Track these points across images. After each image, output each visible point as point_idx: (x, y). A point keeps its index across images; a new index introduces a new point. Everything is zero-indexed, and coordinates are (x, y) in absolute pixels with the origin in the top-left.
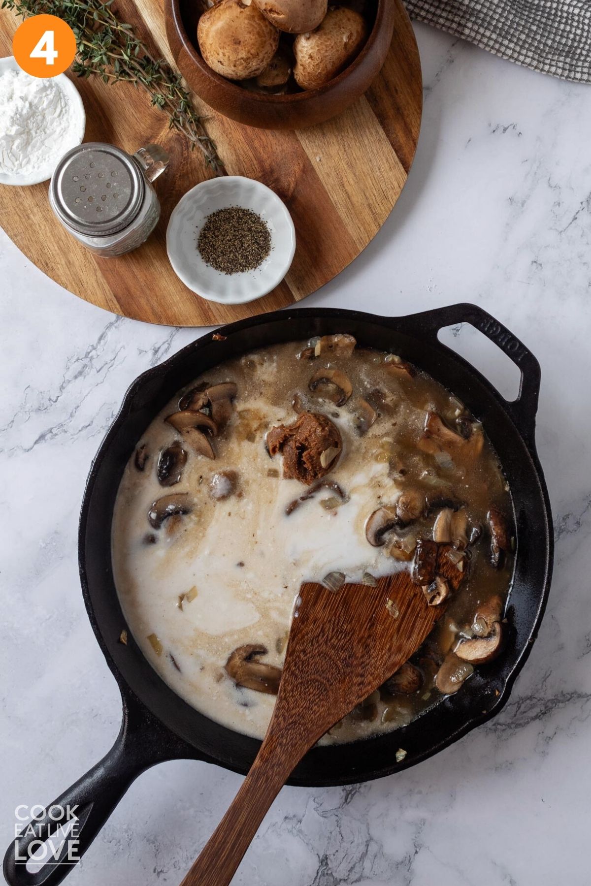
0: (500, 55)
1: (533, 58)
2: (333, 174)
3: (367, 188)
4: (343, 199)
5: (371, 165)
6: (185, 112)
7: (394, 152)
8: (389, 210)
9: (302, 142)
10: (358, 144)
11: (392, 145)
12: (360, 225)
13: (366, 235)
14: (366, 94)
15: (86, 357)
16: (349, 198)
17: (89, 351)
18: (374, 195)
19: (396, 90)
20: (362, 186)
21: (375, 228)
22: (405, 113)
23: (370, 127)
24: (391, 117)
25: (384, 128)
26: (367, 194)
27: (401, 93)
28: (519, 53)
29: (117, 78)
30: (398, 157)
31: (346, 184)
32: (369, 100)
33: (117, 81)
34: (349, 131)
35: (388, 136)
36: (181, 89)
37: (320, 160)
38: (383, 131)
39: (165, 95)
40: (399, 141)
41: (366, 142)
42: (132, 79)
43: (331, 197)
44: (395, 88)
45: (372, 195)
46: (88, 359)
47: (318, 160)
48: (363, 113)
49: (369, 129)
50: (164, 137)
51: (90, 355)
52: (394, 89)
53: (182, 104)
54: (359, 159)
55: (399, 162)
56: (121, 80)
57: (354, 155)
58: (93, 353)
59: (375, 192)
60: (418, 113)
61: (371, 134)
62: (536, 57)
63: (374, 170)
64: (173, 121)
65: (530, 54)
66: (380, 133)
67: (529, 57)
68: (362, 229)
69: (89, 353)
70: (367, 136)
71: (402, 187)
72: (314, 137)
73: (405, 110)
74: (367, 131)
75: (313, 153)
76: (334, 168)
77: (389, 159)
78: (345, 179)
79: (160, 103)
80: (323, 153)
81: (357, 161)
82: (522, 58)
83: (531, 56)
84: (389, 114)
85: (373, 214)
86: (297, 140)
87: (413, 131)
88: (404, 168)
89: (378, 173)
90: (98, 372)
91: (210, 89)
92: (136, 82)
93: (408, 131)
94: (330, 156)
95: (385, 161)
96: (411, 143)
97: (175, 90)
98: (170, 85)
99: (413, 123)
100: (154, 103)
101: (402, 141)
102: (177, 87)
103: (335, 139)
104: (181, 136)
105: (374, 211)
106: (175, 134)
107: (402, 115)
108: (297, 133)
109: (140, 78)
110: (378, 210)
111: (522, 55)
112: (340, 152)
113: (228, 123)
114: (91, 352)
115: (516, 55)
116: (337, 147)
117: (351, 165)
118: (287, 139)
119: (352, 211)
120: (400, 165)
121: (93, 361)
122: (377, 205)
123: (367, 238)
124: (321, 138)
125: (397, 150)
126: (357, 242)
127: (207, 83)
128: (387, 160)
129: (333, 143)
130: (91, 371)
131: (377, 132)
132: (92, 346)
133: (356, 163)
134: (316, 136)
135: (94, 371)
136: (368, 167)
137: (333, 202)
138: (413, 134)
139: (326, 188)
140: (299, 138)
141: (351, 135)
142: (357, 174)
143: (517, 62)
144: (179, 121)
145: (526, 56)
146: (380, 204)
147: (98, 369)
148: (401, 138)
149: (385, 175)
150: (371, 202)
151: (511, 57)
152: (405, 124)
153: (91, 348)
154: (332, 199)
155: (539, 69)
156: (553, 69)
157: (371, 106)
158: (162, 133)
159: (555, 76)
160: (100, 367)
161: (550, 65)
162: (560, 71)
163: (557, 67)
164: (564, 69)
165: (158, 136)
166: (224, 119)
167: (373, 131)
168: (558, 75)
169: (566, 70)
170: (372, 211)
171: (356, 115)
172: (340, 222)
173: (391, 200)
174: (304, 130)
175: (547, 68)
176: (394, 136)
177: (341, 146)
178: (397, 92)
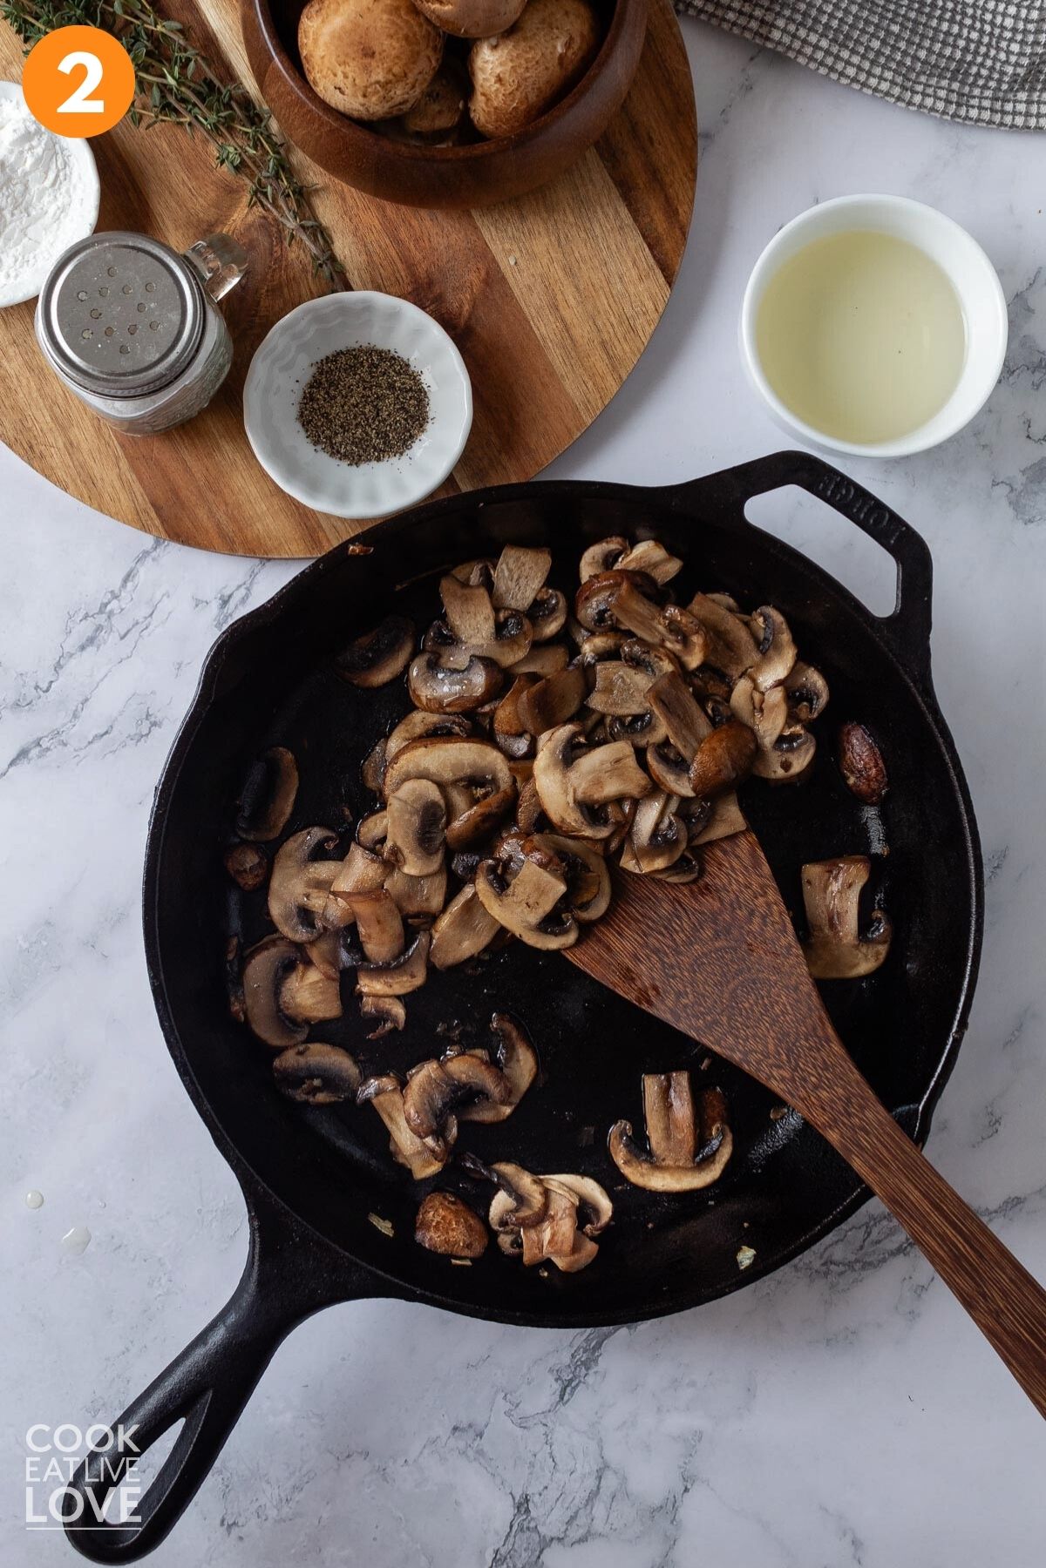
0: (834, 76)
1: (893, 83)
2: (539, 288)
3: (599, 312)
4: (557, 331)
5: (605, 270)
6: (277, 177)
7: (647, 249)
8: (639, 350)
9: (484, 231)
10: (583, 235)
11: (645, 237)
12: (586, 378)
13: (598, 396)
14: (597, 145)
15: (101, 612)
16: (568, 331)
17: (106, 601)
18: (612, 325)
19: (651, 139)
20: (590, 307)
21: (613, 383)
22: (667, 180)
23: (605, 203)
24: (642, 186)
25: (629, 206)
26: (599, 323)
27: (660, 144)
28: (869, 74)
29: (157, 117)
30: (654, 257)
31: (562, 305)
32: (601, 156)
33: (155, 122)
34: (568, 211)
35: (636, 221)
36: (269, 138)
37: (516, 263)
38: (627, 211)
39: (241, 148)
40: (656, 230)
41: (598, 231)
42: (182, 120)
43: (535, 329)
44: (648, 134)
45: (608, 324)
46: (104, 616)
47: (512, 263)
48: (591, 180)
49: (602, 208)
50: (239, 222)
51: (109, 608)
52: (646, 137)
53: (271, 164)
54: (585, 262)
55: (655, 267)
56: (163, 121)
57: (577, 255)
58: (114, 605)
59: (612, 319)
60: (689, 179)
61: (607, 216)
62: (899, 80)
63: (613, 281)
64: (255, 193)
65: (889, 75)
66: (623, 216)
67: (886, 80)
68: (590, 384)
69: (106, 605)
70: (598, 220)
71: (661, 310)
72: (505, 221)
73: (667, 173)
75: (503, 249)
76: (541, 276)
77: (638, 262)
78: (559, 297)
79: (232, 163)
80: (521, 251)
81: (582, 265)
82: (873, 82)
83: (890, 78)
84: (639, 181)
85: (610, 358)
86: (476, 228)
87: (680, 211)
88: (665, 277)
89: (619, 286)
90: (122, 638)
91: (321, 136)
92: (190, 124)
93: (671, 212)
94: (533, 256)
95: (630, 264)
96: (678, 232)
97: (259, 139)
98: (249, 131)
99: (681, 197)
100: (222, 162)
101: (660, 229)
102: (261, 134)
103: (541, 225)
104: (270, 219)
105: (611, 353)
106: (260, 217)
107: (662, 186)
108: (476, 215)
109: (196, 118)
110: (618, 352)
111: (874, 76)
112: (550, 249)
113: (352, 197)
114: (109, 602)
115: (863, 77)
116: (546, 240)
117: (569, 271)
118: (457, 225)
119: (573, 353)
120: (658, 271)
121: (114, 620)
122: (616, 343)
123: (599, 402)
124: (518, 224)
125: (653, 244)
126: (581, 407)
127: (316, 126)
128: (634, 263)
129: (539, 233)
130: (111, 637)
131: (617, 212)
132: (112, 592)
133: (580, 268)
134: (508, 220)
135: (113, 638)
136: (601, 275)
137: (539, 336)
138: (681, 218)
139: (526, 310)
140: (479, 224)
141: (571, 219)
142: (582, 287)
143: (865, 90)
144: (265, 194)
145: (881, 78)
146: (622, 340)
147: (123, 633)
148: (660, 223)
149: (632, 290)
150: (606, 337)
151: (855, 80)
152: (668, 200)
153: (109, 596)
155: (904, 101)
156: (929, 102)
157: (606, 167)
158: (236, 215)
159: (932, 114)
160: (125, 631)
161: (924, 95)
162: (940, 105)
163: (937, 98)
164: (948, 102)
165: (227, 219)
166: (345, 190)
167: (611, 213)
168: (937, 111)
169: (951, 103)
170: (608, 354)
171: (579, 182)
172: (553, 374)
173: (641, 334)
174: (488, 209)
175: (917, 99)
176: (647, 220)
177: (553, 239)
178: (652, 143)
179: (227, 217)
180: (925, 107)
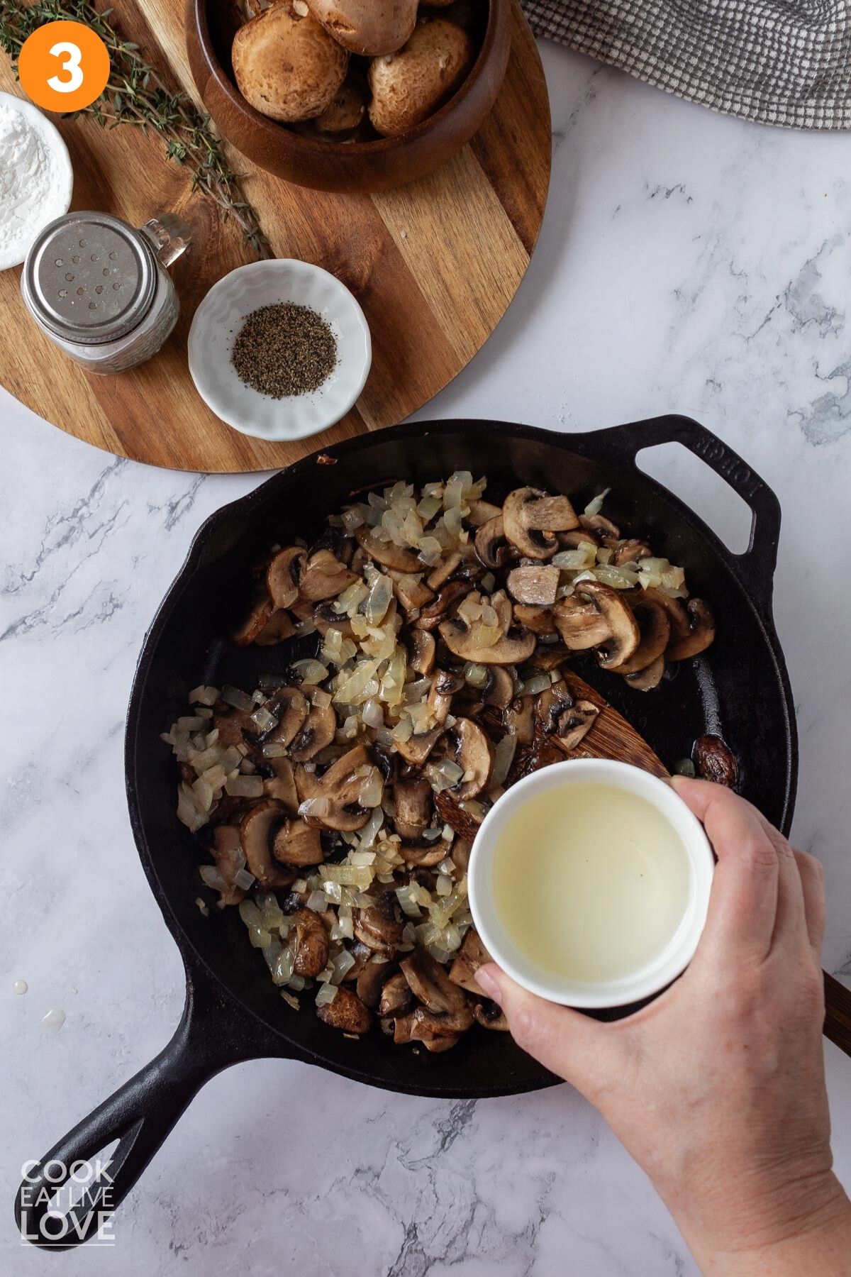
0: (661, 87)
1: (708, 92)
2: (425, 256)
3: (473, 276)
4: (439, 291)
5: (478, 243)
6: (215, 167)
7: (511, 225)
8: (504, 306)
9: (381, 211)
10: (460, 214)
11: (509, 215)
12: (462, 329)
13: (472, 343)
14: (471, 142)
15: (73, 516)
16: (448, 291)
17: (77, 507)
18: (483, 286)
19: (514, 137)
20: (465, 272)
21: (484, 333)
22: (527, 169)
23: (477, 189)
24: (507, 175)
25: (497, 191)
26: (473, 285)
27: (521, 141)
28: (689, 85)
29: (118, 119)
30: (517, 231)
31: (443, 270)
32: (475, 151)
33: (117, 124)
34: (448, 195)
35: (502, 202)
36: (208, 136)
37: (406, 236)
38: (495, 195)
39: (186, 144)
40: (518, 209)
41: (472, 211)
42: (138, 122)
43: (421, 289)
44: (512, 133)
45: (480, 285)
46: (77, 520)
47: (403, 236)
48: (467, 170)
49: (475, 192)
50: (184, 203)
51: (80, 513)
52: (510, 135)
53: (210, 157)
54: (461, 235)
55: (518, 240)
56: (123, 122)
57: (455, 230)
58: (84, 510)
59: (484, 282)
60: (544, 168)
61: (479, 199)
62: (713, 89)
63: (483, 251)
64: (198, 180)
65: (705, 86)
66: (492, 198)
67: (702, 90)
68: (466, 333)
69: (78, 510)
70: (472, 202)
71: (522, 274)
72: (398, 203)
73: (527, 164)
74: (474, 196)
75: (396, 226)
76: (427, 248)
77: (504, 235)
78: (441, 264)
79: (179, 156)
80: (410, 227)
81: (459, 238)
82: (692, 91)
83: (706, 88)
84: (505, 171)
85: (481, 312)
86: (374, 208)
87: (538, 194)
88: (526, 248)
89: (489, 255)
90: (91, 537)
91: (250, 135)
92: (145, 125)
93: (531, 195)
94: (420, 231)
95: (498, 238)
96: (536, 212)
97: (200, 137)
98: (193, 130)
99: (538, 184)
100: (171, 156)
101: (522, 209)
102: (202, 133)
103: (427, 206)
104: (209, 202)
105: (482, 308)
106: (202, 200)
107: (523, 175)
108: (374, 198)
109: (150, 120)
110: (488, 307)
111: (693, 87)
112: (434, 225)
113: (275, 184)
114: (80, 509)
115: (684, 87)
116: (430, 218)
117: (449, 243)
118: (359, 207)
119: (452, 309)
120: (520, 243)
121: (84, 522)
122: (487, 301)
123: (473, 347)
124: (408, 205)
125: (516, 222)
126: (459, 352)
127: (246, 127)
128: (501, 237)
129: (425, 213)
130: (81, 536)
131: (487, 196)
132: (83, 500)
133: (457, 241)
134: (400, 203)
135: (84, 536)
136: (474, 246)
137: (424, 295)
138: (538, 200)
139: (413, 272)
140: (376, 205)
141: (451, 201)
142: (459, 256)
143: (686, 98)
144: (205, 181)
145: (699, 88)
146: (491, 298)
147: (91, 533)
148: (522, 204)
149: (499, 258)
150: (478, 295)
151: (677, 90)
152: (527, 185)
153: (80, 503)
154: (423, 291)
155: (717, 106)
156: (737, 107)
157: (479, 160)
158: (182, 198)
159: (740, 117)
160: (93, 531)
161: (733, 101)
162: (746, 110)
163: (743, 104)
164: (752, 107)
165: (175, 201)
166: (270, 178)
167: (482, 195)
168: (744, 115)
169: (755, 108)
170: (480, 309)
171: (457, 171)
172: (435, 325)
173: (506, 293)
174: (384, 193)
175: (728, 105)
176: (511, 202)
177: (436, 216)
178: (515, 141)
179: (175, 200)
180: (734, 111)
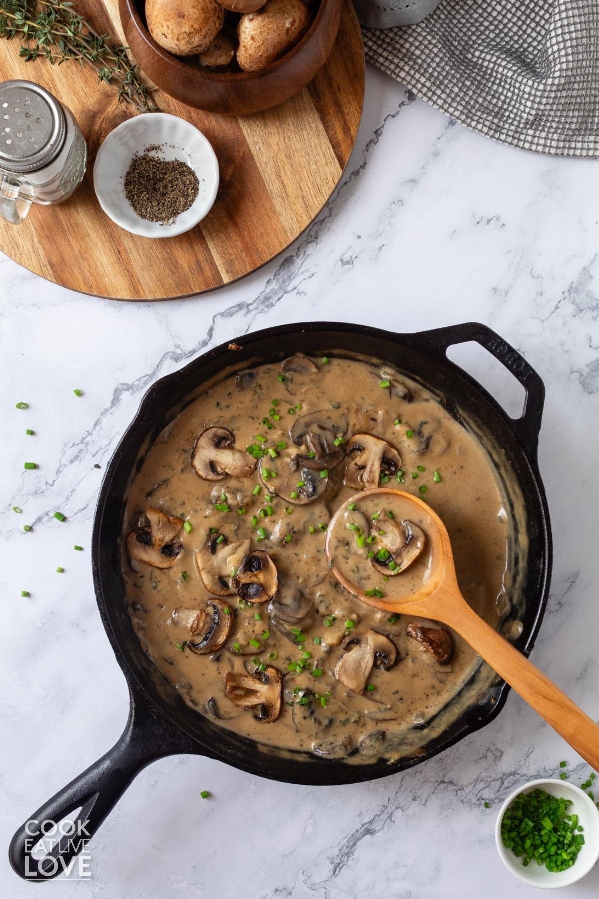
0: (431, 103)
1: (462, 113)
2: (271, 164)
3: (302, 180)
4: (279, 189)
5: (308, 158)
6: (133, 83)
7: (331, 148)
8: (322, 202)
9: (244, 130)
10: (298, 137)
11: (330, 141)
12: (292, 216)
13: (298, 226)
14: (308, 87)
15: (82, 442)
16: (284, 188)
17: (84, 436)
18: (309, 188)
19: (339, 89)
20: (298, 178)
21: (307, 219)
22: (346, 111)
23: (311, 121)
24: (332, 114)
25: (324, 123)
26: (302, 187)
27: (344, 91)
28: (450, 105)
29: (63, 57)
30: (335, 153)
31: (282, 174)
32: (312, 95)
33: (63, 61)
34: (290, 124)
35: (327, 132)
36: (128, 63)
37: (259, 149)
38: (323, 127)
39: (112, 69)
40: (337, 138)
41: (306, 137)
42: (77, 57)
43: (266, 186)
44: (338, 86)
45: (307, 187)
46: (84, 445)
47: (257, 149)
48: (305, 108)
49: (309, 123)
51: (86, 440)
52: (337, 87)
53: (129, 76)
54: (297, 152)
55: (335, 158)
56: (67, 59)
57: (293, 148)
58: (89, 438)
59: (309, 184)
60: (358, 112)
61: (311, 128)
62: (466, 112)
63: (311, 163)
64: (122, 94)
65: (460, 108)
66: (320, 128)
67: (458, 110)
68: (294, 219)
69: (84, 438)
70: (307, 130)
71: (336, 182)
72: (256, 126)
73: (346, 108)
74: (308, 126)
75: (253, 141)
76: (273, 158)
77: (327, 156)
78: (281, 170)
79: (107, 78)
80: (263, 143)
81: (296, 154)
82: (451, 110)
83: (461, 110)
84: (330, 111)
85: (306, 205)
86: (239, 128)
87: (352, 129)
88: (340, 165)
89: (315, 167)
90: (94, 456)
92: (82, 59)
93: (346, 129)
94: (268, 146)
95: (322, 155)
96: (349, 139)
97: (121, 63)
98: (115, 59)
99: (353, 121)
100: (102, 79)
101: (340, 138)
102: (122, 60)
103: (275, 129)
104: (128, 114)
105: (307, 203)
106: (122, 112)
107: (343, 114)
108: (240, 121)
109: (85, 55)
110: (311, 202)
111: (452, 107)
112: (279, 144)
113: (174, 105)
114: (86, 437)
115: (446, 106)
116: (277, 138)
117: (288, 157)
118: (229, 126)
119: (286, 201)
120: (336, 161)
121: (89, 446)
122: (310, 198)
123: (299, 229)
124: (263, 128)
125: (335, 146)
126: (288, 231)
128: (324, 155)
129: (274, 134)
130: (87, 456)
131: (317, 127)
132: (88, 431)
133: (294, 155)
134: (257, 126)
135: (89, 456)
136: (305, 160)
137: (269, 191)
138: (352, 133)
139: (262, 173)
140: (241, 126)
141: (292, 128)
142: (294, 166)
143: (446, 114)
144: (127, 94)
145: (456, 109)
146: (314, 197)
147: (93, 454)
148: (340, 135)
149: (321, 169)
150: (305, 194)
151: (441, 107)
152: (345, 122)
153: (86, 433)
154: (267, 188)
155: (466, 123)
156: (480, 126)
157: (313, 102)
158: (109, 109)
159: (480, 133)
160: (95, 453)
161: (478, 122)
162: (485, 130)
163: (484, 125)
164: (490, 128)
166: (170, 101)
167: (313, 126)
168: (483, 132)
170: (305, 203)
171: (298, 108)
172: (274, 212)
173: (325, 195)
174: (247, 117)
175: (474, 124)
176: (333, 132)
177: (281, 138)
178: (340, 91)
179: (104, 110)
180: (477, 129)
